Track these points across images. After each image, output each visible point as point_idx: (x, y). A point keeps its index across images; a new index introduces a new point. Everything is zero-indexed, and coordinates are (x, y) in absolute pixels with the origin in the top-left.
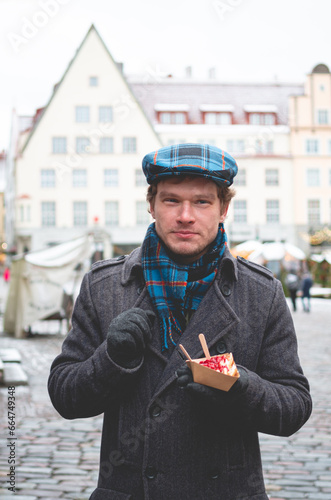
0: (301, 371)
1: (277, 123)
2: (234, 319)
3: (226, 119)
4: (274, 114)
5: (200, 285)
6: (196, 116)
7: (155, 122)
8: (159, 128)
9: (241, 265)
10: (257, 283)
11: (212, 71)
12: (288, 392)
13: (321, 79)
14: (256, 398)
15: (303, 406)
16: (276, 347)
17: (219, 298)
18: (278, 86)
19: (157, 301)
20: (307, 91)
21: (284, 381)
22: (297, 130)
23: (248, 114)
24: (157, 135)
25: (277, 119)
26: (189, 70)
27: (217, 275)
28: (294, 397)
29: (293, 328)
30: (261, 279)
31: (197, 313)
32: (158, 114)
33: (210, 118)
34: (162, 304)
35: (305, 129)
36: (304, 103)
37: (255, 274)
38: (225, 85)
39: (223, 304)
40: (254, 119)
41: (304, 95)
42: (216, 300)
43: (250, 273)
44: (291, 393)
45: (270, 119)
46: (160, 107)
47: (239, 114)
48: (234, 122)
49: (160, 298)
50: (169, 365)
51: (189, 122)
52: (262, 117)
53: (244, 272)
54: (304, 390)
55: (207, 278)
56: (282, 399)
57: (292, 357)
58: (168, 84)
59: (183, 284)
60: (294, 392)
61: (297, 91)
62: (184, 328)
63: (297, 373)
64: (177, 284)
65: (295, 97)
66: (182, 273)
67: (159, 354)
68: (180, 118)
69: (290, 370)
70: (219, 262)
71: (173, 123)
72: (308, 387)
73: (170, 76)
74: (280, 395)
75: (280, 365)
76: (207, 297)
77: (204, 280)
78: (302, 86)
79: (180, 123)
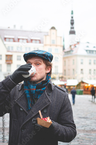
0: (73, 122)
1: (40, 43)
2: (50, 102)
3: (25, 41)
4: (39, 40)
5: (40, 91)
6: (16, 40)
7: (4, 41)
8: (5, 43)
9: (56, 87)
10: (60, 92)
11: (21, 27)
12: (68, 129)
13: (53, 31)
14: (57, 132)
15: (73, 134)
16: (66, 113)
17: (46, 95)
18: (41, 32)
19: (27, 95)
20: (49, 34)
21: (67, 125)
22: (46, 45)
23: (32, 40)
24: (5, 45)
25: (40, 42)
26: (15, 26)
27: (46, 88)
28: (70, 131)
29: (71, 108)
30: (62, 92)
31: (39, 99)
32: (5, 39)
33: (21, 41)
34: (28, 96)
35: (48, 45)
36: (48, 37)
37: (60, 90)
38: (25, 31)
39: (47, 97)
40: (33, 41)
41: (48, 35)
42: (45, 96)
43: (58, 89)
44: (69, 129)
45: (38, 42)
46: (6, 36)
47: (29, 40)
48: (27, 42)
49: (28, 94)
50: (28, 115)
51: (14, 41)
52: (36, 41)
53: (56, 89)
54: (74, 128)
55: (43, 89)
56: (66, 132)
57: (71, 117)
58: (8, 30)
59: (34, 89)
60: (70, 129)
61: (46, 34)
62: (34, 104)
63: (72, 122)
64: (32, 89)
65: (46, 36)
66: (34, 86)
67: (26, 111)
68: (12, 40)
69: (70, 121)
70: (47, 84)
71: (9, 41)
72: (75, 127)
73: (9, 27)
74: (65, 130)
75: (67, 119)
76: (42, 95)
77: (42, 89)
78: (47, 33)
79: (11, 42)
